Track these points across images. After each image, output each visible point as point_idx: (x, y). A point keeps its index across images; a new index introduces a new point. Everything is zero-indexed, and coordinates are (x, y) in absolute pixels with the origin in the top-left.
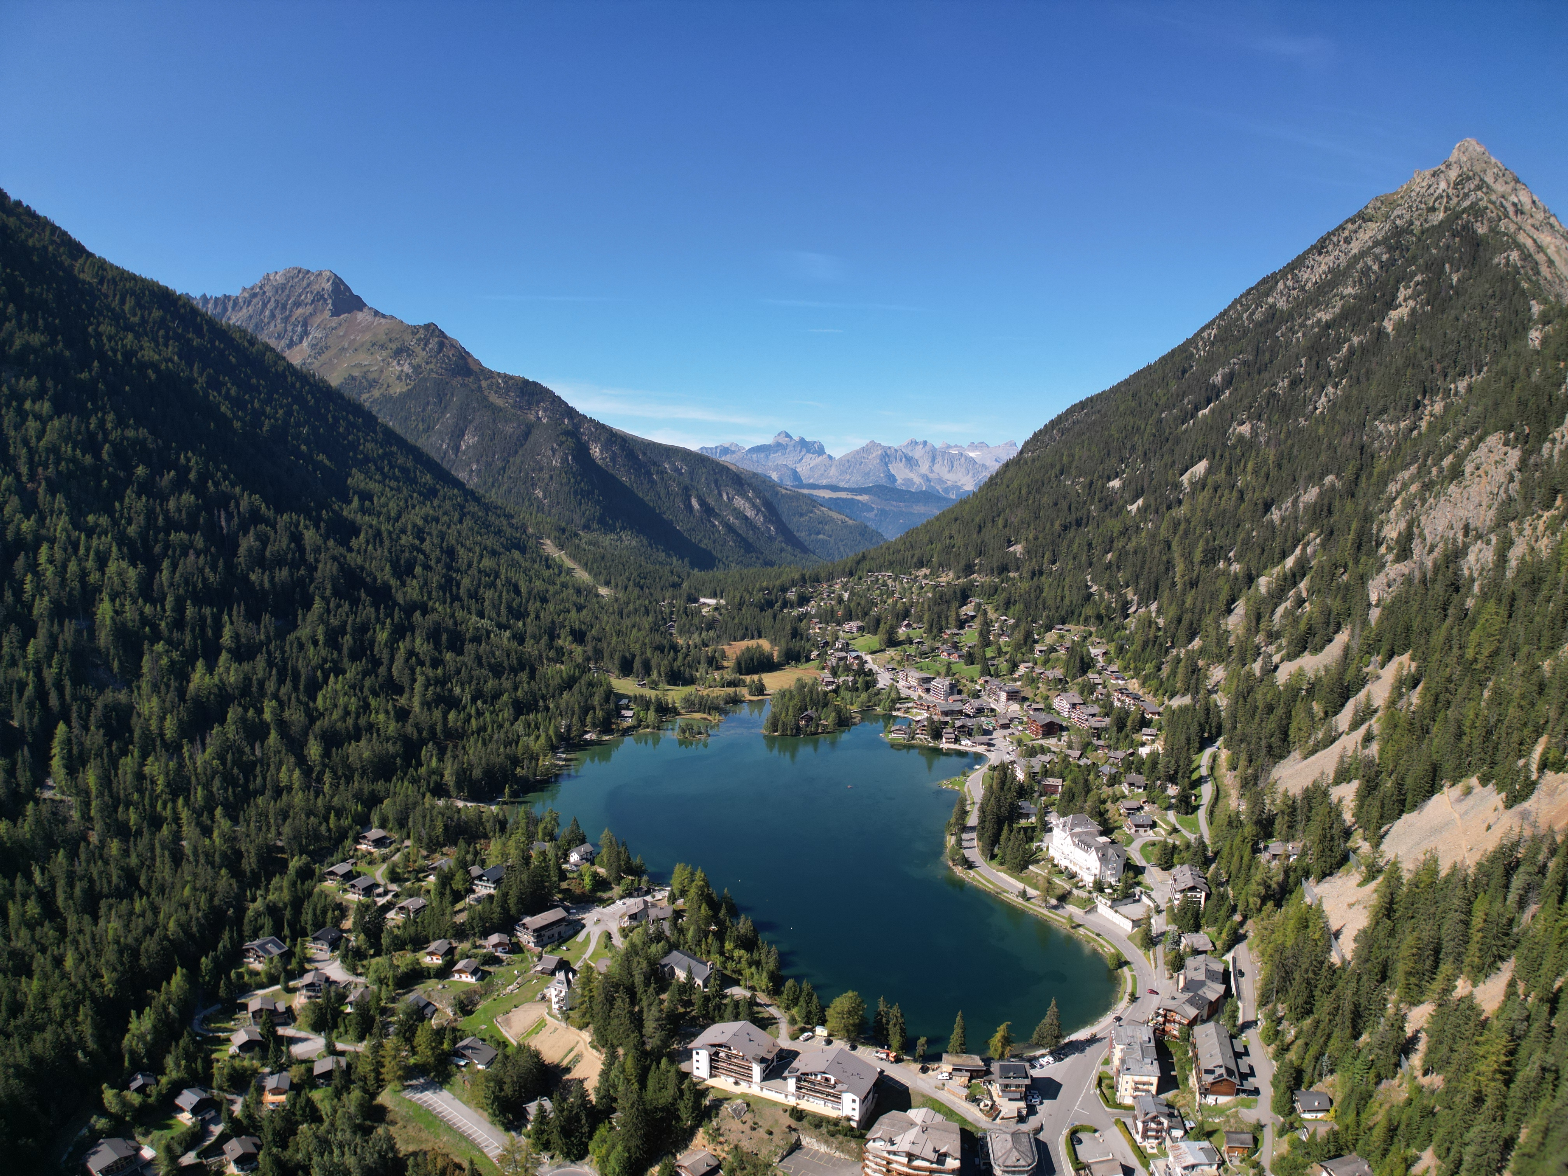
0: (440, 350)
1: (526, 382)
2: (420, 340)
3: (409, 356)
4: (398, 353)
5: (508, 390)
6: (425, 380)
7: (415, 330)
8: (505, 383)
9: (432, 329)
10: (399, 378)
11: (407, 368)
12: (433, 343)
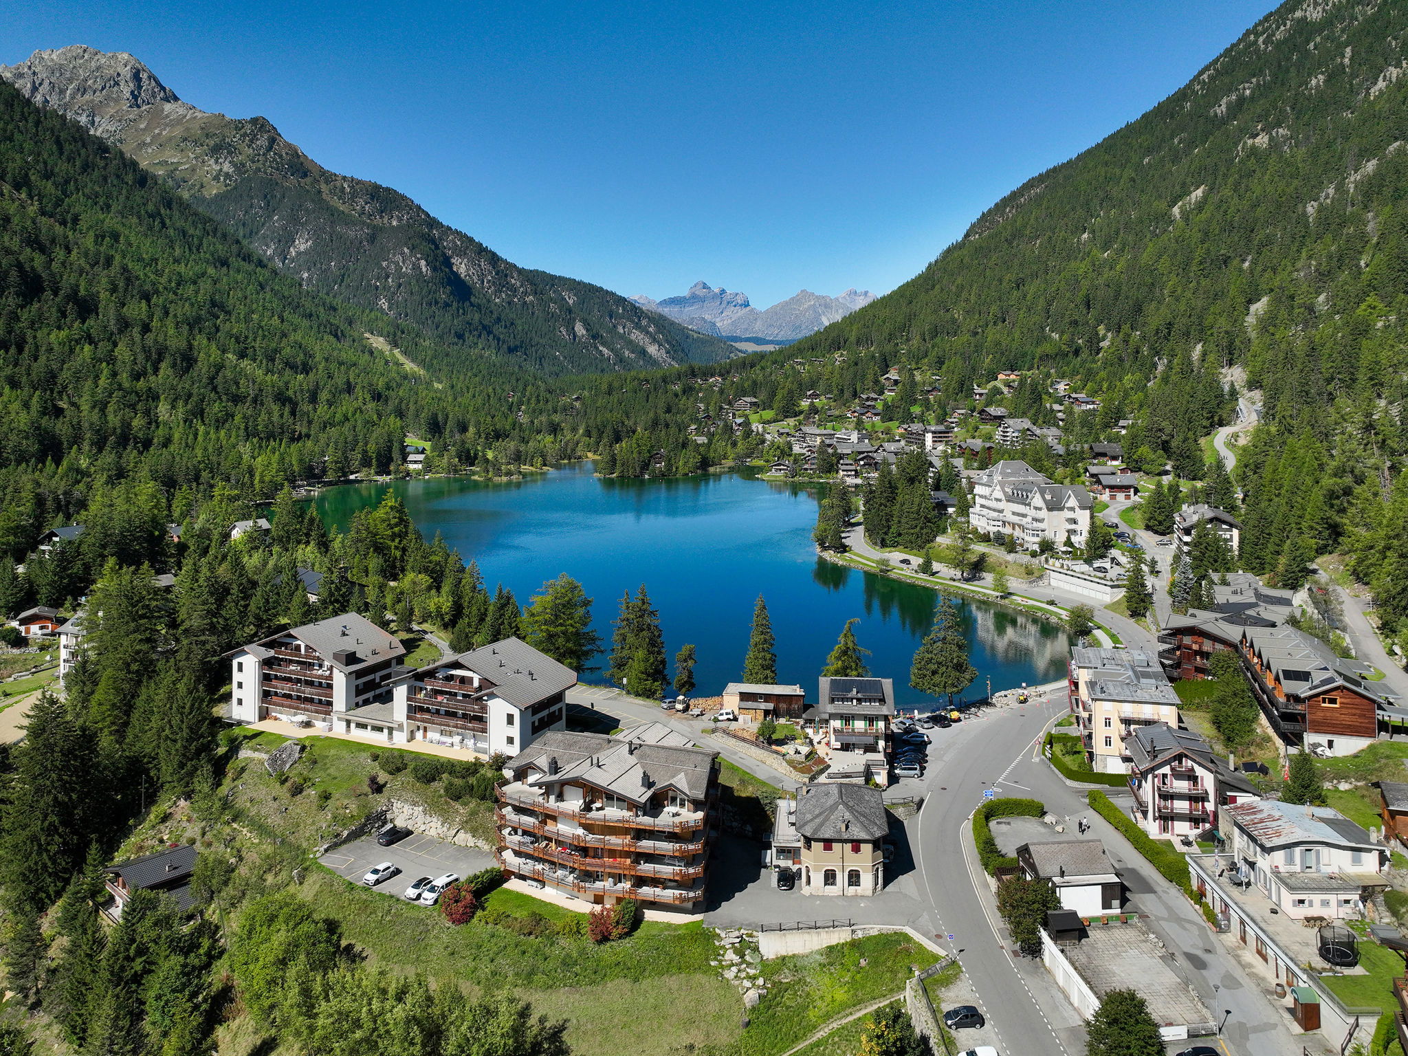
0: (270, 148)
1: (377, 187)
2: (245, 135)
3: (230, 153)
4: (216, 150)
5: (354, 195)
6: (249, 180)
7: (238, 125)
8: (352, 187)
9: (260, 125)
10: (216, 178)
11: (227, 167)
12: (262, 141)
